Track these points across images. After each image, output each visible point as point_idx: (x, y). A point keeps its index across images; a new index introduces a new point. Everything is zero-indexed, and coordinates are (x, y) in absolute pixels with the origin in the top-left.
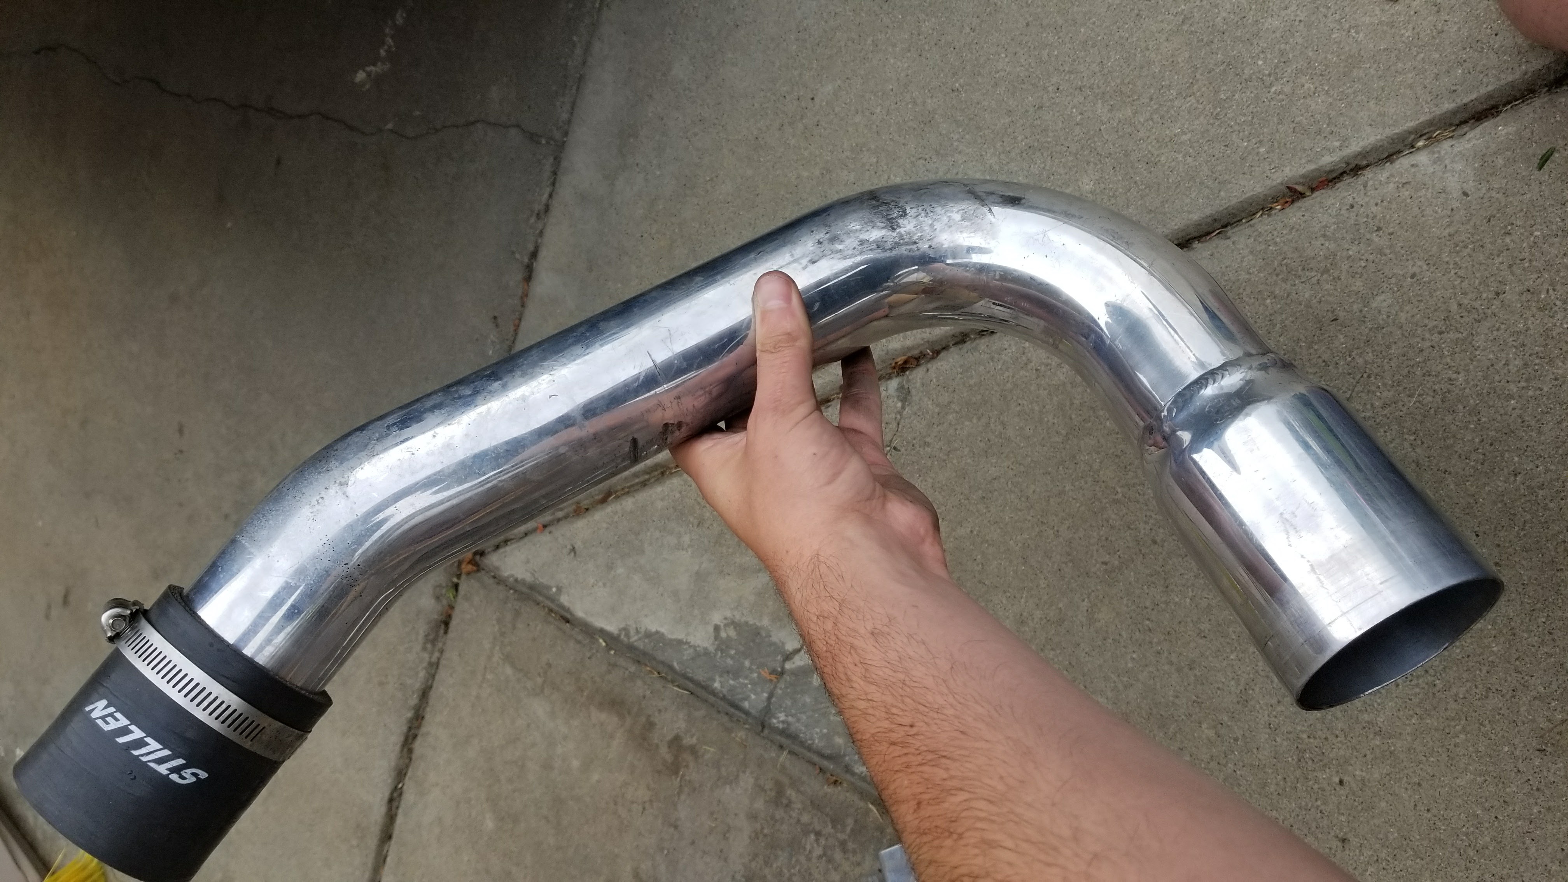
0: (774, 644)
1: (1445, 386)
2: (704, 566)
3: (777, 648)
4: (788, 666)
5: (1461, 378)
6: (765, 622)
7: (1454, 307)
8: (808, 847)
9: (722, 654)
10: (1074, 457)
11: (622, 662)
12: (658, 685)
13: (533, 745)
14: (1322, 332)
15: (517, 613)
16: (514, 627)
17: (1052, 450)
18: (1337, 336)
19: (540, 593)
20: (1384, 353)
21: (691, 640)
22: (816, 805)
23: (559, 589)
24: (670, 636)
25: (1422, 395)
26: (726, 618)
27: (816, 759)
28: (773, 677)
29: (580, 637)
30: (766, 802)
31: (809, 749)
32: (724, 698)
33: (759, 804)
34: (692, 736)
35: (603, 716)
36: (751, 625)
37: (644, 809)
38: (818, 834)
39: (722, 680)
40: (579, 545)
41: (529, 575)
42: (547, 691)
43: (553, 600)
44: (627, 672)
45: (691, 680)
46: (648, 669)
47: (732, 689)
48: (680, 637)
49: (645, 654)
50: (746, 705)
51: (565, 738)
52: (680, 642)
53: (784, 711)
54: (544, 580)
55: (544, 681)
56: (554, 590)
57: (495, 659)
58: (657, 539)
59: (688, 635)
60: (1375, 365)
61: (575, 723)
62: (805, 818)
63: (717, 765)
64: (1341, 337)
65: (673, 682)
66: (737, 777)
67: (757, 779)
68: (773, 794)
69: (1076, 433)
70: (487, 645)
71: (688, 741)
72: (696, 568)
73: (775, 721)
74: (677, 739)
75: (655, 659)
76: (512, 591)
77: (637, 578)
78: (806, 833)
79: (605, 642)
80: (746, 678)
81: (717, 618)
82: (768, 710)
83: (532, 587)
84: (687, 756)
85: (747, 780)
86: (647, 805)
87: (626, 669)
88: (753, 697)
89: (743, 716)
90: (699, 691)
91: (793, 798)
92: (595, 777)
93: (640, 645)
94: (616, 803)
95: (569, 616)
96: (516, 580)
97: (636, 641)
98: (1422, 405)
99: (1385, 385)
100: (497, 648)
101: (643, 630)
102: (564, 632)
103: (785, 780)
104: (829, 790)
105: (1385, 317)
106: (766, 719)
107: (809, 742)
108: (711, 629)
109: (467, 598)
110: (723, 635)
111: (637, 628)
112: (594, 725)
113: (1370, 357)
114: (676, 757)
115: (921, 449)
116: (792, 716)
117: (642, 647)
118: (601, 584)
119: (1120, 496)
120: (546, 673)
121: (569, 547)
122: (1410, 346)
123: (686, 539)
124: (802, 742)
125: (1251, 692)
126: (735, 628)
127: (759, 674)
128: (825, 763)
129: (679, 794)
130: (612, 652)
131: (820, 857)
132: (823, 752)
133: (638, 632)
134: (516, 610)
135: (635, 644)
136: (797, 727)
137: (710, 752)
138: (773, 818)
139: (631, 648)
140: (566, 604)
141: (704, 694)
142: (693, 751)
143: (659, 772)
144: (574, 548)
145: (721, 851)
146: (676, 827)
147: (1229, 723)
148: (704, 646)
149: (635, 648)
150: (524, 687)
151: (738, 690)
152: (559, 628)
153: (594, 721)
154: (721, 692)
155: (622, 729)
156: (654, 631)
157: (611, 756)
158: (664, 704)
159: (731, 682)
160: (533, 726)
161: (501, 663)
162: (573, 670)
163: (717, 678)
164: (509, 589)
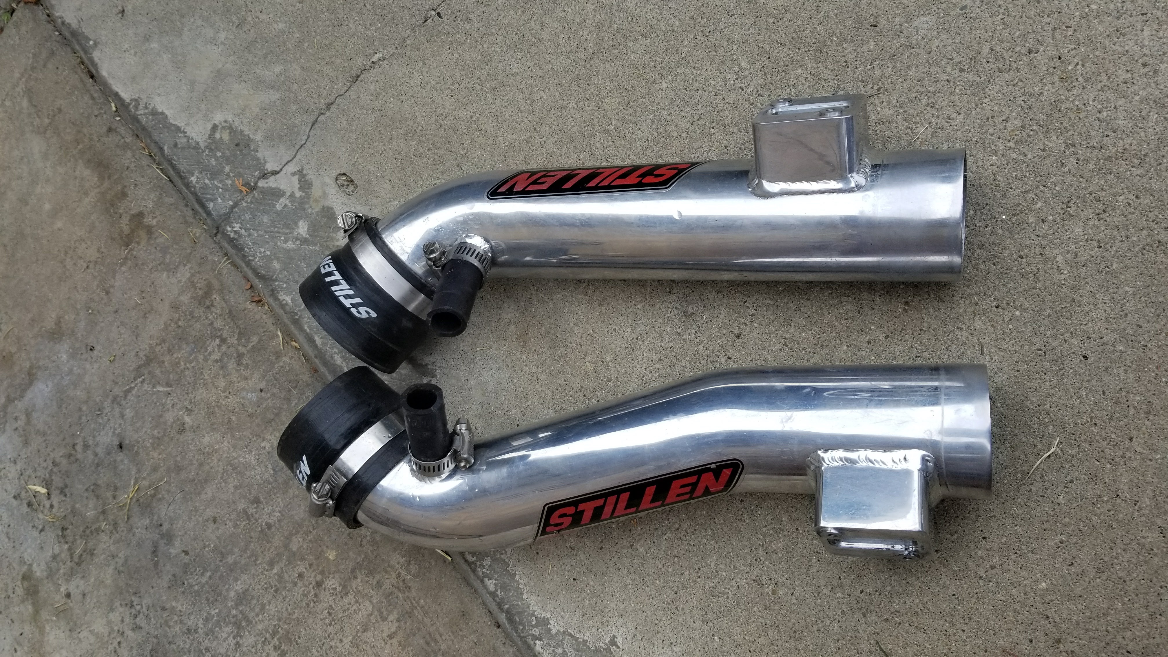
0: (257, 159)
1: (942, 122)
2: (228, 65)
3: (259, 164)
4: (261, 184)
5: (960, 118)
6: (258, 137)
7: (986, 51)
8: (210, 349)
9: (209, 152)
10: (590, 77)
11: (122, 130)
12: (145, 161)
13: (20, 178)
14: (857, 33)
15: (53, 53)
16: (45, 66)
17: (574, 64)
18: (868, 41)
19: (78, 41)
20: (902, 72)
21: (188, 130)
22: (232, 315)
23: (96, 44)
24: (171, 121)
25: (918, 123)
26: (226, 122)
27: (251, 275)
28: (244, 189)
29: (96, 95)
30: (192, 298)
31: (248, 264)
32: (195, 194)
33: (185, 298)
34: (154, 218)
35: (87, 172)
36: (245, 136)
37: (88, 267)
38: (223, 340)
39: (200, 176)
40: (129, 8)
41: (76, 21)
42: (49, 133)
43: (86, 52)
44: (123, 141)
45: (174, 167)
46: (143, 145)
47: (205, 187)
48: (179, 125)
49: (144, 129)
50: (211, 205)
51: (47, 181)
52: (178, 129)
53: (241, 223)
54: (86, 30)
55: (50, 123)
56: (91, 43)
57: (18, 89)
58: (198, 27)
59: (187, 124)
60: (889, 81)
61: (61, 170)
62: (218, 324)
63: (164, 250)
64: (873, 43)
65: (158, 164)
66: (177, 267)
67: (193, 275)
68: (200, 293)
69: (601, 56)
70: (17, 75)
71: (149, 220)
72: (220, 66)
73: (229, 229)
74: (141, 215)
75: (150, 137)
76: (57, 33)
77: (166, 57)
78: (214, 337)
79: (116, 107)
80: (221, 181)
81: (218, 118)
82: (227, 217)
83: (74, 34)
84: (143, 234)
85: (184, 273)
86: (91, 265)
87: (123, 138)
88: (220, 201)
89: (204, 215)
90: (176, 179)
91: (215, 303)
92: (59, 224)
93: (143, 120)
94: (66, 253)
95: (94, 72)
96: (63, 23)
97: (141, 115)
98: (912, 133)
99: (889, 102)
100: (24, 80)
101: (151, 107)
102: (85, 85)
103: (216, 284)
104: (250, 307)
105: (920, 37)
106: (223, 224)
107: (250, 258)
108: (209, 126)
109: (17, 26)
110: (218, 136)
111: (146, 103)
112: (76, 178)
113: (888, 71)
114: (133, 231)
115: (462, 23)
116: (245, 229)
117: (144, 122)
118: (132, 51)
119: (611, 128)
120: (54, 116)
121: (120, 8)
122: (929, 73)
123: (222, 35)
124: (244, 256)
125: (640, 343)
126: (230, 133)
127: (234, 181)
128: (256, 282)
129: (122, 265)
130: (118, 118)
131: (216, 361)
132: (259, 271)
133: (146, 107)
134: (52, 50)
135: (139, 117)
136: (246, 241)
137: (163, 237)
138: (191, 313)
139: (135, 119)
140: (96, 59)
141: (179, 183)
142: (150, 230)
143: (113, 239)
144: (123, 11)
145: (137, 327)
146: (107, 293)
147: (610, 363)
148: (197, 140)
149: (138, 121)
150: (32, 123)
151: (210, 190)
152: (82, 81)
153: (77, 173)
154: (195, 187)
155: (97, 190)
156: (160, 110)
157: (78, 210)
158: (142, 180)
159: (207, 181)
160: (26, 160)
161: (22, 93)
162: (78, 123)
163: (196, 173)
164: (55, 29)
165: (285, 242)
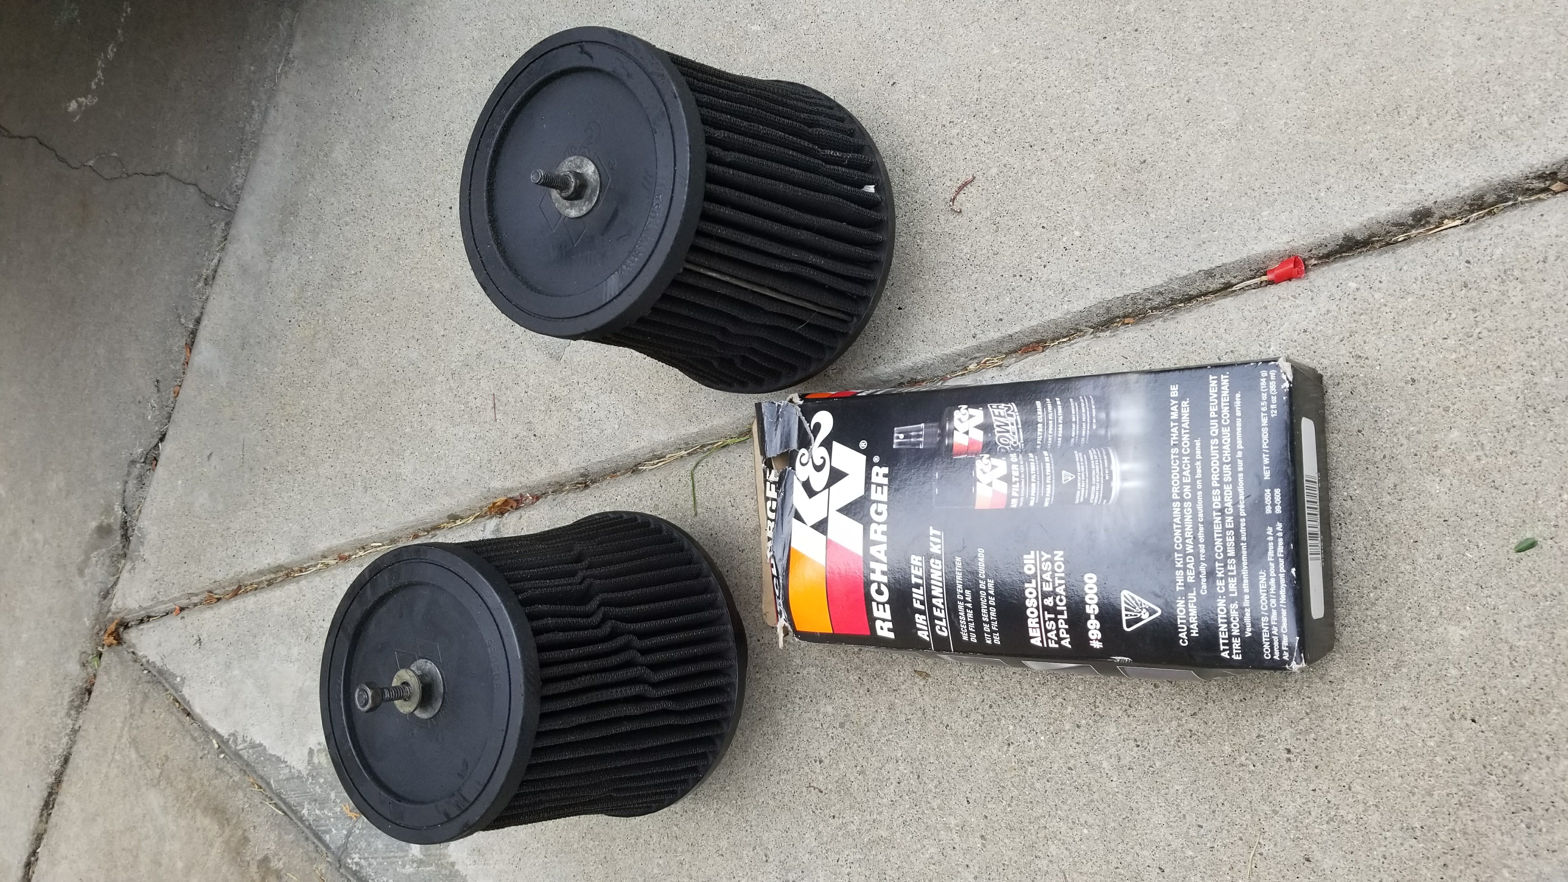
2: (307, 683)
9: (312, 780)
11: (229, 768)
12: (257, 800)
13: (147, 837)
15: (146, 696)
16: (142, 711)
19: (167, 679)
21: (287, 758)
23: (183, 679)
24: (270, 752)
26: (320, 744)
28: (353, 814)
29: (196, 734)
32: (309, 827)
34: (279, 860)
35: (207, 821)
39: (310, 807)
40: (204, 637)
41: (159, 658)
42: (163, 784)
43: (176, 691)
44: (232, 780)
45: (285, 801)
46: (251, 781)
47: (317, 819)
48: (278, 755)
49: (248, 765)
50: (327, 838)
51: (173, 836)
52: (278, 759)
53: (360, 852)
54: (171, 667)
55: (161, 773)
56: (179, 679)
57: (124, 740)
58: (271, 645)
59: (286, 753)
61: (183, 823)
65: (269, 799)
70: (119, 725)
71: (276, 864)
72: (300, 685)
73: (349, 861)
74: (266, 859)
75: (255, 772)
76: (144, 672)
77: (249, 683)
79: (217, 744)
80: (330, 810)
81: (312, 742)
82: (345, 849)
83: (161, 672)
87: (232, 777)
88: (334, 831)
89: (324, 849)
90: (290, 813)
93: (245, 754)
95: (189, 709)
96: (148, 661)
97: (242, 749)
100: (126, 729)
101: (248, 739)
102: (183, 725)
106: (343, 857)
108: (306, 751)
109: (107, 672)
110: (316, 760)
111: (244, 736)
112: (198, 830)
116: (364, 859)
117: (246, 757)
118: (218, 682)
120: (163, 765)
121: (196, 637)
123: (295, 651)
127: (342, 808)
130: (222, 756)
133: (244, 741)
134: (145, 692)
135: (241, 752)
136: (368, 871)
139: (237, 755)
140: (187, 696)
141: (294, 818)
142: (278, 876)
144: (200, 639)
148: (299, 769)
149: (240, 757)
150: (145, 775)
151: (323, 821)
152: (180, 721)
153: (198, 824)
154: (308, 820)
155: (220, 840)
156: (258, 742)
157: (209, 864)
158: (259, 820)
159: (317, 812)
160: (148, 817)
161: (128, 745)
162: (186, 768)
163: (306, 806)
164: (142, 668)
165: (404, 866)
